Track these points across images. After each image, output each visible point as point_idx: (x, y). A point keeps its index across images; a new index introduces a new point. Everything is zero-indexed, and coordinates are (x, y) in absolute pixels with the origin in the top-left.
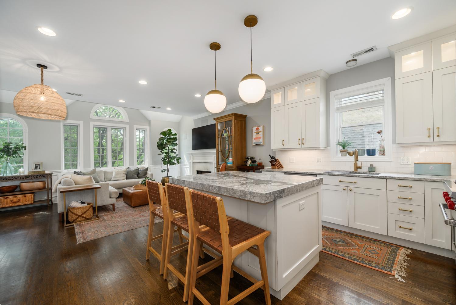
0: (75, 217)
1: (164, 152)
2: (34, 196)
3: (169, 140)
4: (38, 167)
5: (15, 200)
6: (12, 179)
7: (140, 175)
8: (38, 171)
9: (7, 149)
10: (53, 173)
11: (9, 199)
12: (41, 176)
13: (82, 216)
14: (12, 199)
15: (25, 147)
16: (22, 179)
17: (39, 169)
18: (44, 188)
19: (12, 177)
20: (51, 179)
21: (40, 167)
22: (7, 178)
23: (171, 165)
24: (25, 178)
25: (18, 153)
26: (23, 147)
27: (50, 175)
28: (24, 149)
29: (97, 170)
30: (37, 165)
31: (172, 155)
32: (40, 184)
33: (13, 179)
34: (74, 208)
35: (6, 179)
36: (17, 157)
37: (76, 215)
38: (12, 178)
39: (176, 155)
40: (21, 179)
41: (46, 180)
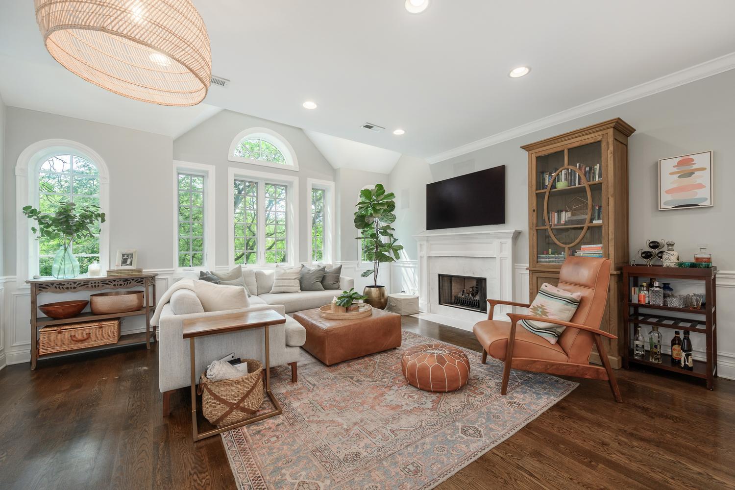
0: (221, 410)
1: (370, 232)
2: (120, 325)
3: (378, 208)
4: (129, 261)
5: (80, 336)
6: (75, 288)
7: (326, 283)
8: (128, 270)
9: (65, 217)
10: (157, 275)
11: (68, 332)
12: (133, 280)
13: (241, 405)
14: (73, 333)
15: (102, 216)
16: (95, 286)
17: (131, 264)
18: (139, 308)
19: (75, 283)
20: (154, 286)
21: (132, 260)
22: (64, 285)
23: (381, 261)
24: (101, 285)
25: (88, 229)
26: (99, 215)
27: (153, 278)
28: (100, 219)
29: (243, 270)
30: (126, 256)
31: (384, 239)
32: (131, 300)
33: (75, 286)
34: (219, 382)
35: (61, 287)
36: (85, 236)
37: (224, 402)
38: (73, 285)
39: (392, 239)
40: (92, 286)
41: (143, 289)
